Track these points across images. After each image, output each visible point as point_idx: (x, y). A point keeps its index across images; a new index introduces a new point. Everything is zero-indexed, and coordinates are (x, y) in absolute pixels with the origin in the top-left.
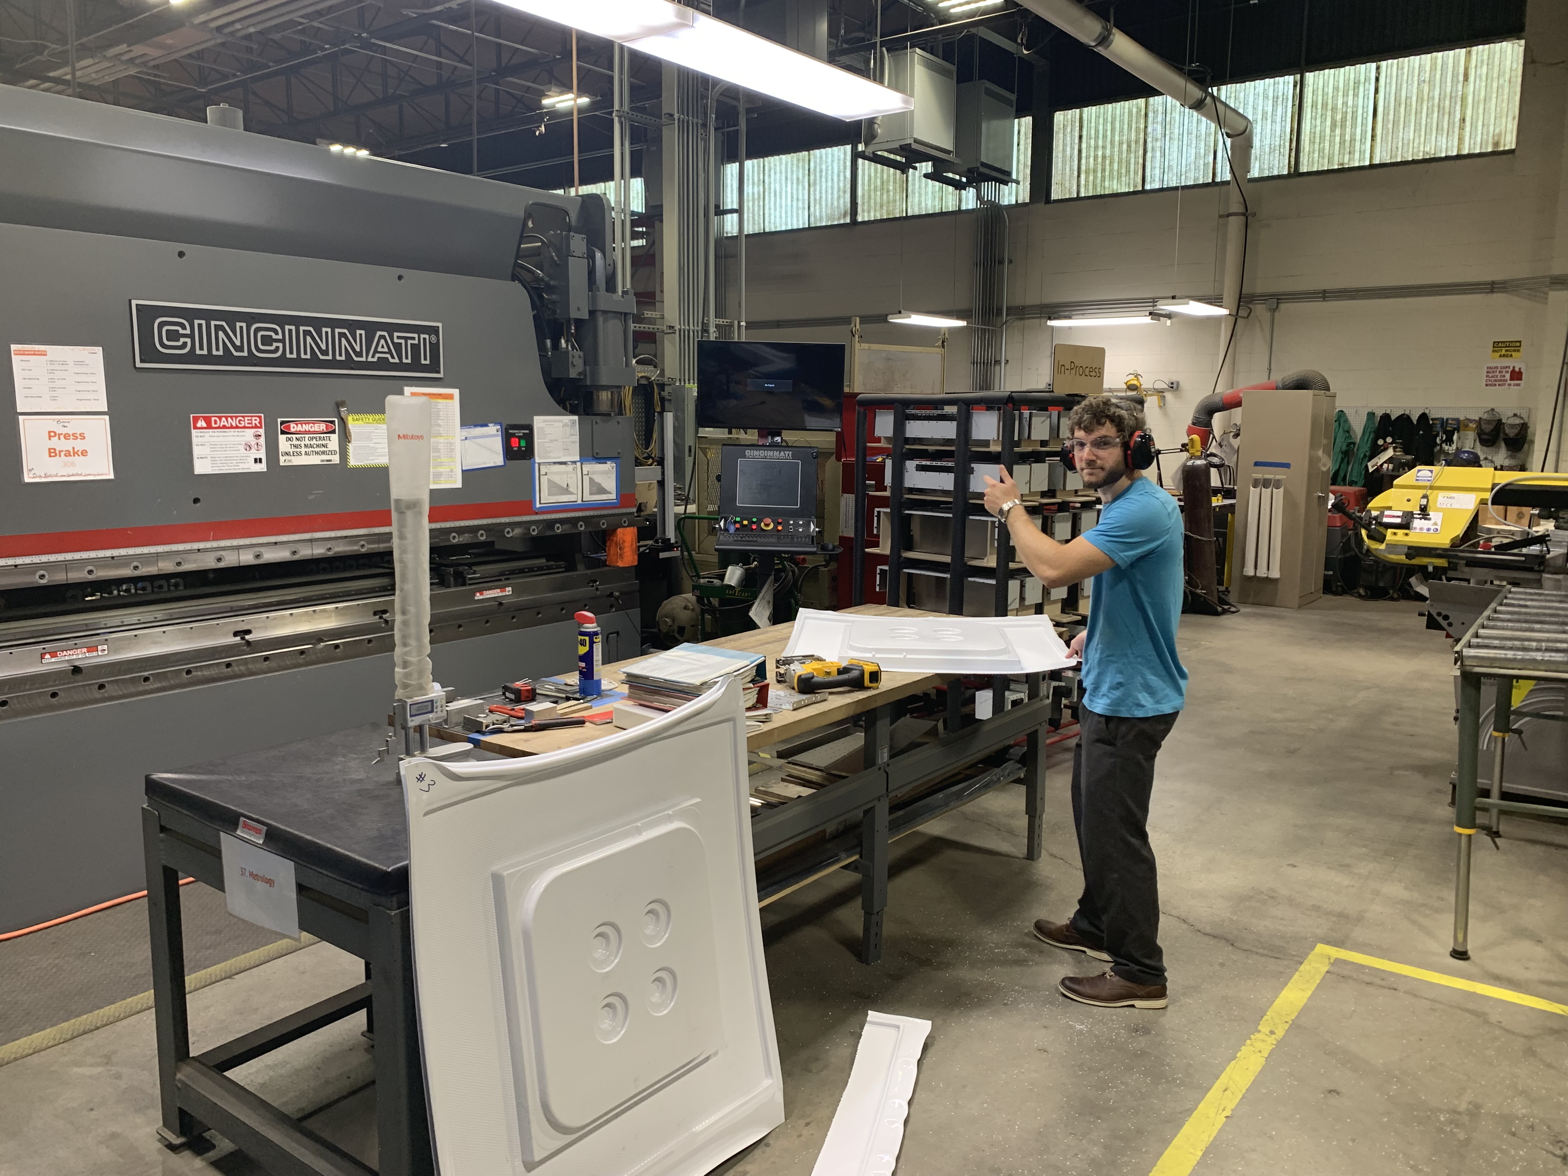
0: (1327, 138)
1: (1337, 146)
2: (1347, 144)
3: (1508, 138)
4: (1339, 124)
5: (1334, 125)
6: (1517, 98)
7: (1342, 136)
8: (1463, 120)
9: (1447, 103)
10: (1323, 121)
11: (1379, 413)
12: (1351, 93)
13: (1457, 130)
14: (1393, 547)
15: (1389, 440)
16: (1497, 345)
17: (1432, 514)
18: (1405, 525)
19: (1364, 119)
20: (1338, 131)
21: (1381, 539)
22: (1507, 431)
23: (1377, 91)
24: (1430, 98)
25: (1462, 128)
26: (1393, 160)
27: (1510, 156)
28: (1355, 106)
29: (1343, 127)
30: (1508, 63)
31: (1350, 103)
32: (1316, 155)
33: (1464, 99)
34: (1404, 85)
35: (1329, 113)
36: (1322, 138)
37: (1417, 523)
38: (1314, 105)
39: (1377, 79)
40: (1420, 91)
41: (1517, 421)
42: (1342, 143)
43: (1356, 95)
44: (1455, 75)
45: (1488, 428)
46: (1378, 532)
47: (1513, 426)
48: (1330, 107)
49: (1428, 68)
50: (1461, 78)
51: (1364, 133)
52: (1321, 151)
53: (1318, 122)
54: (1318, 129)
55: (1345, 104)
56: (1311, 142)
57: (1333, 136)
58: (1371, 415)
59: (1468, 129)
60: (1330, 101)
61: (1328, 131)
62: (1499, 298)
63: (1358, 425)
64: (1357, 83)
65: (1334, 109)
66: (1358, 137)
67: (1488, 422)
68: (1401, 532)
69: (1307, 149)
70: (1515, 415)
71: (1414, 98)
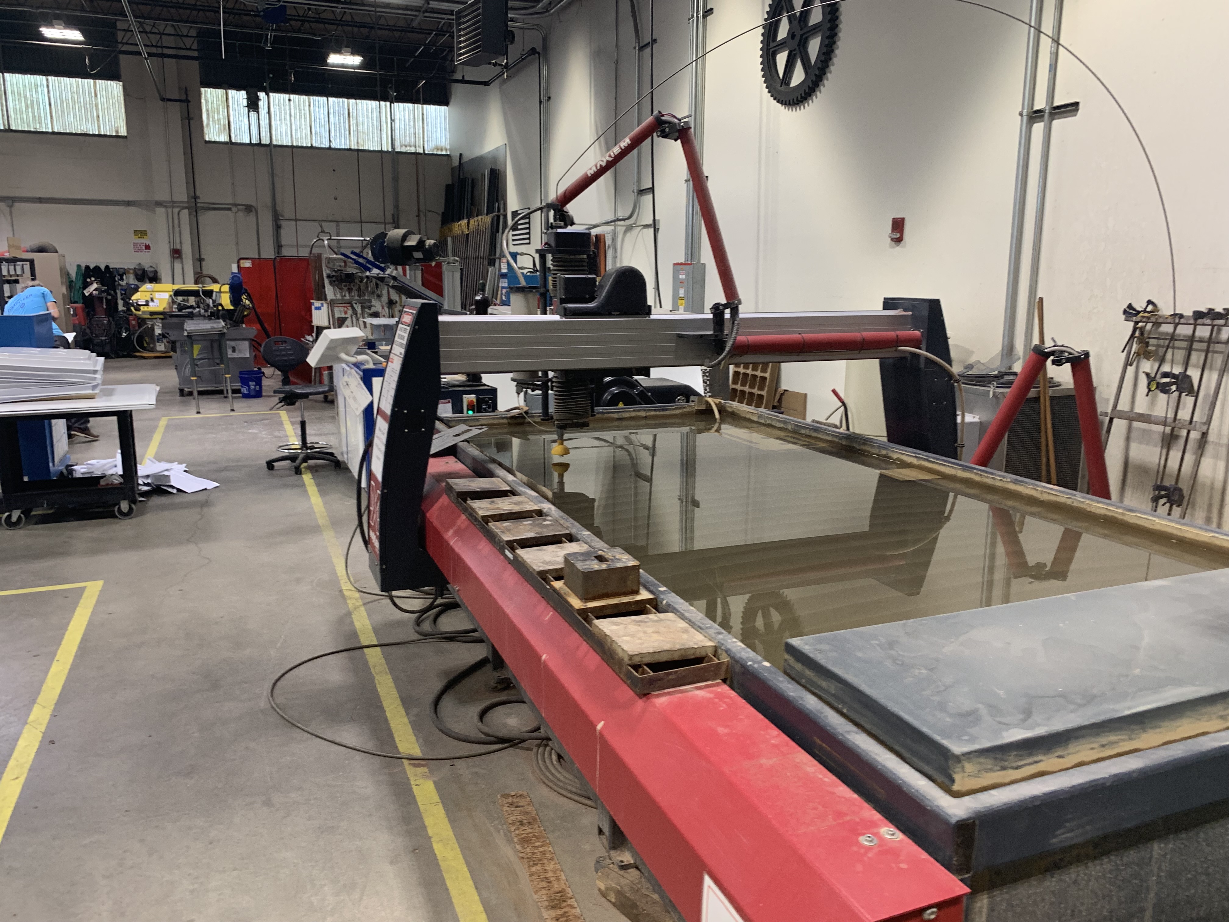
0: (24, 112)
1: (31, 118)
2: (37, 118)
3: (122, 129)
4: (30, 106)
5: (27, 106)
6: (123, 110)
7: (33, 113)
8: (98, 116)
9: (88, 106)
10: (20, 103)
11: (83, 266)
12: (34, 90)
13: (96, 121)
14: (144, 312)
15: (93, 279)
16: (136, 232)
17: (155, 300)
18: (147, 305)
19: (44, 106)
20: (30, 110)
21: (139, 310)
22: (149, 274)
23: (49, 92)
24: (79, 102)
25: (98, 120)
26: (65, 131)
27: (124, 140)
28: (37, 98)
29: (33, 108)
30: (116, 92)
31: (34, 96)
32: (19, 121)
33: (97, 106)
34: (63, 92)
35: (23, 99)
36: (21, 113)
37: (151, 304)
38: (13, 93)
39: (48, 86)
40: (73, 98)
41: (152, 269)
42: (34, 117)
43: (37, 92)
44: (90, 93)
45: (140, 273)
46: (138, 307)
47: (151, 272)
48: (22, 95)
49: (75, 86)
50: (93, 95)
51: (45, 114)
52: (22, 119)
53: (17, 103)
54: (18, 107)
55: (31, 95)
56: (15, 113)
57: (27, 113)
58: (79, 266)
59: (101, 121)
60: (22, 92)
61: (24, 109)
62: (132, 209)
63: (73, 273)
64: (36, 86)
65: (25, 97)
66: (42, 115)
67: (139, 270)
68: (146, 307)
69: (13, 117)
70: (151, 267)
71: (70, 100)
